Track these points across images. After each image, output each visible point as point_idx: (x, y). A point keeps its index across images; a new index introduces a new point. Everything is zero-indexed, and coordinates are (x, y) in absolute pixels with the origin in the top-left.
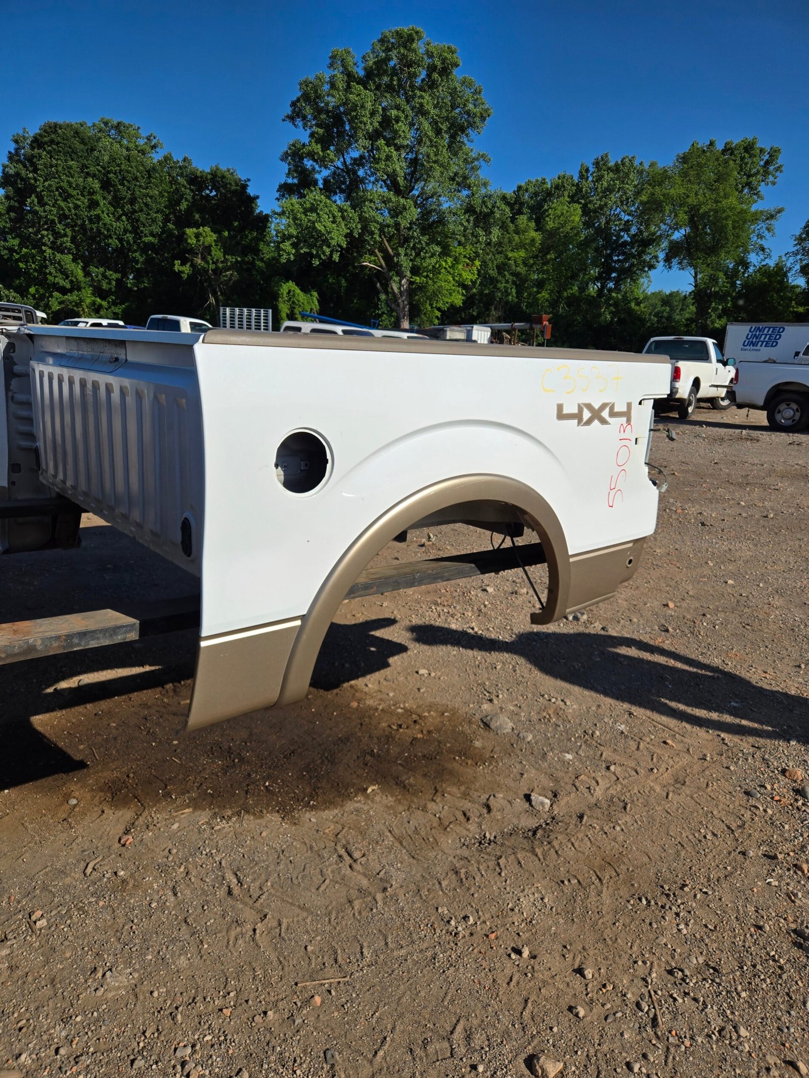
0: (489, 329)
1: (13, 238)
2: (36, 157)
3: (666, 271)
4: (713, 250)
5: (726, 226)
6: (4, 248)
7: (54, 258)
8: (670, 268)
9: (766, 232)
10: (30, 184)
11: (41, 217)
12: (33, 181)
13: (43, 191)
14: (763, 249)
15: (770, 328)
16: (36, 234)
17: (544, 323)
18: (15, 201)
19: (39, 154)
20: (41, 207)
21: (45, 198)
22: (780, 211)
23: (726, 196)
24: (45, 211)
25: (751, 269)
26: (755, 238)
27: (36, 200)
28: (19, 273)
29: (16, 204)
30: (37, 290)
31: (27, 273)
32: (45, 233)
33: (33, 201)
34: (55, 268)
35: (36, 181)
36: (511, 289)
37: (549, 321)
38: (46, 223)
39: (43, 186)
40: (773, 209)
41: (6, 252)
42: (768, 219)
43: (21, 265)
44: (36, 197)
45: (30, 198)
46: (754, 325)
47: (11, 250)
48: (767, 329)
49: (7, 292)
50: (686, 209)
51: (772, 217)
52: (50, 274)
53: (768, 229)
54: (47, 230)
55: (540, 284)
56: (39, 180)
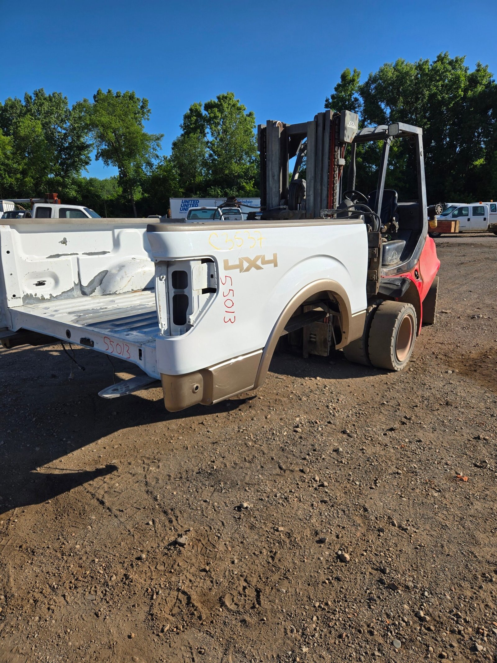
0: (13, 203)
3: (106, 167)
4: (131, 154)
5: (137, 142)
8: (108, 165)
9: (157, 147)
14: (158, 157)
15: (192, 201)
17: (55, 198)
22: (162, 136)
23: (132, 125)
25: (154, 167)
26: (152, 150)
36: (5, 174)
37: (57, 197)
40: (158, 134)
42: (157, 140)
46: (184, 199)
48: (190, 202)
50: (112, 130)
51: (158, 139)
53: (158, 145)
55: (24, 173)
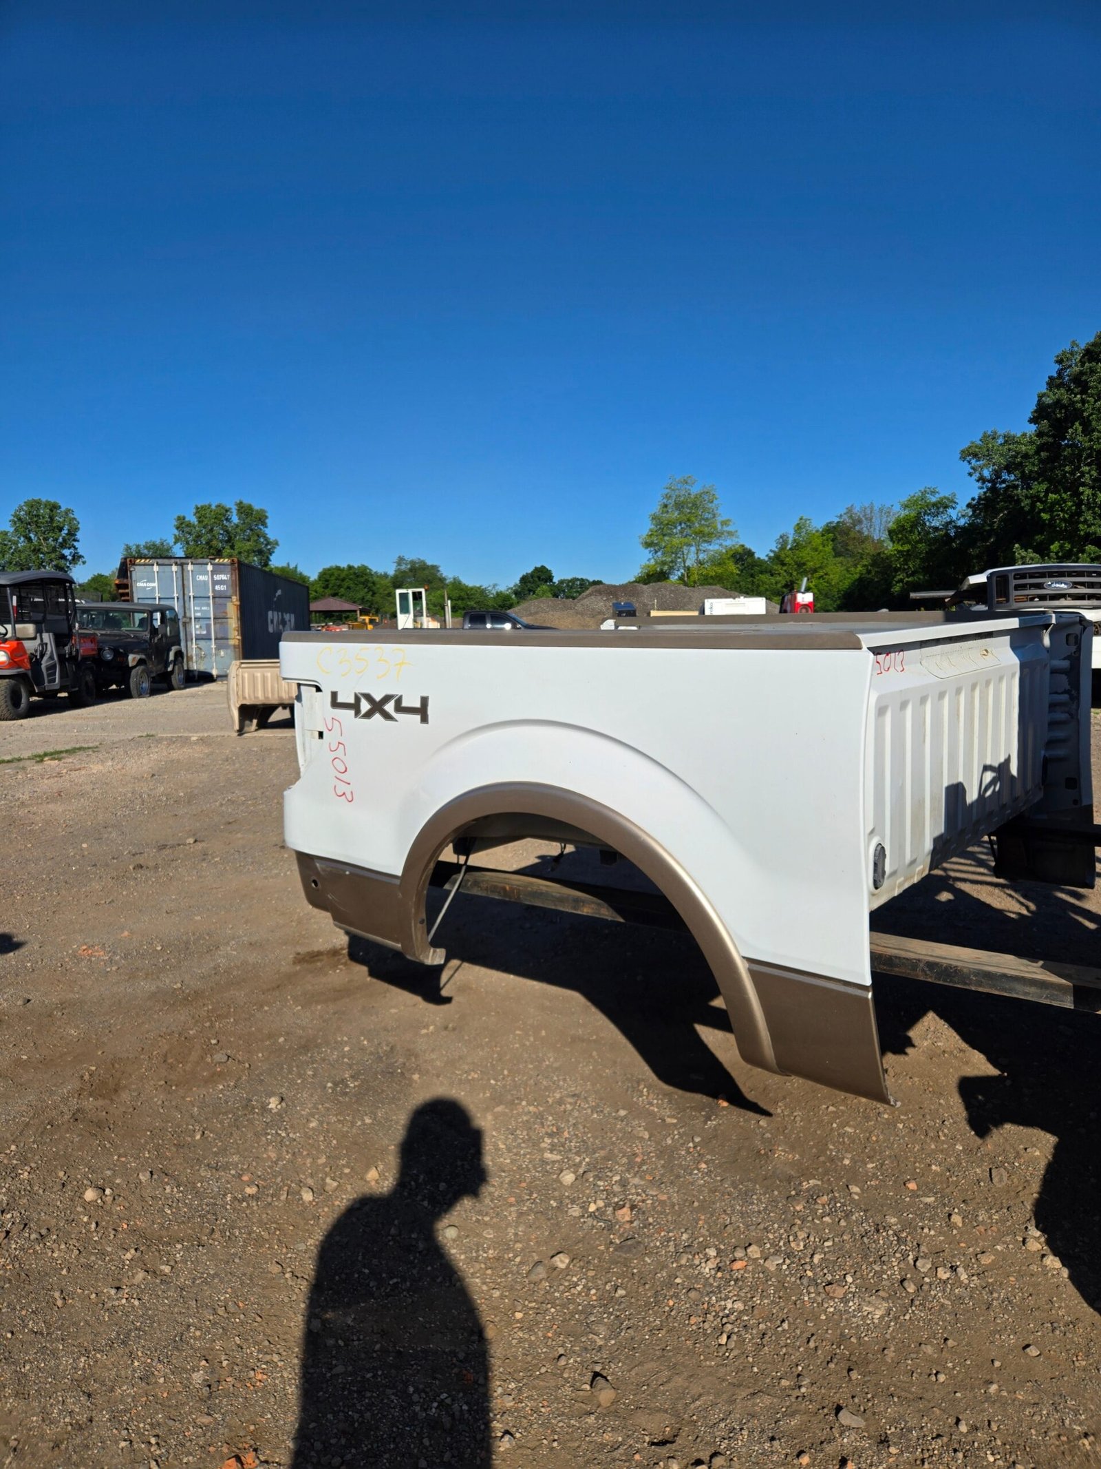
1: (1039, 483)
2: (1085, 374)
6: (1027, 497)
7: (1094, 500)
10: (1075, 409)
11: (1084, 449)
12: (1079, 405)
13: (1092, 414)
16: (1072, 473)
18: (1049, 436)
19: (1090, 368)
20: (1086, 436)
21: (1094, 423)
24: (1091, 440)
27: (1080, 429)
28: (1040, 526)
29: (1050, 440)
30: (1061, 547)
31: (1051, 524)
32: (1086, 469)
33: (1076, 430)
34: (1094, 513)
35: (1083, 405)
38: (1089, 456)
39: (1093, 409)
41: (1028, 501)
43: (1045, 516)
44: (1080, 424)
45: (1071, 427)
47: (1036, 498)
49: (1023, 554)
52: (1085, 521)
54: (1089, 465)
56: (1088, 402)
